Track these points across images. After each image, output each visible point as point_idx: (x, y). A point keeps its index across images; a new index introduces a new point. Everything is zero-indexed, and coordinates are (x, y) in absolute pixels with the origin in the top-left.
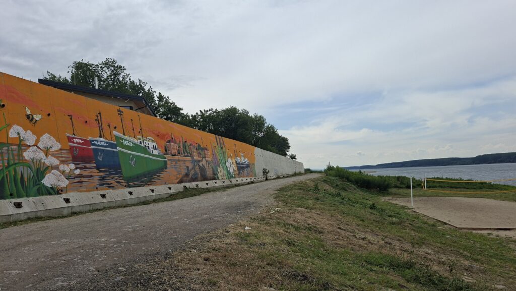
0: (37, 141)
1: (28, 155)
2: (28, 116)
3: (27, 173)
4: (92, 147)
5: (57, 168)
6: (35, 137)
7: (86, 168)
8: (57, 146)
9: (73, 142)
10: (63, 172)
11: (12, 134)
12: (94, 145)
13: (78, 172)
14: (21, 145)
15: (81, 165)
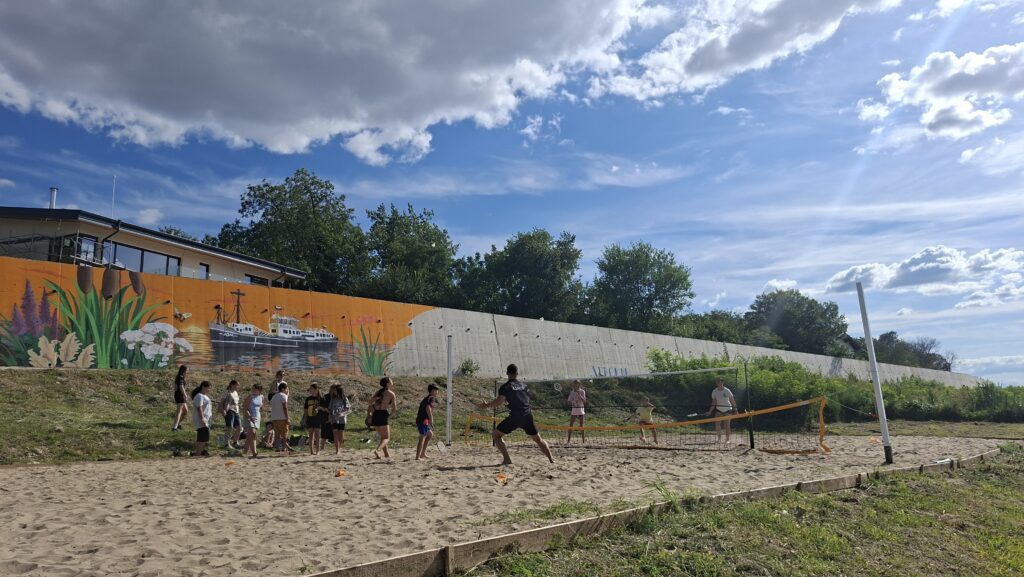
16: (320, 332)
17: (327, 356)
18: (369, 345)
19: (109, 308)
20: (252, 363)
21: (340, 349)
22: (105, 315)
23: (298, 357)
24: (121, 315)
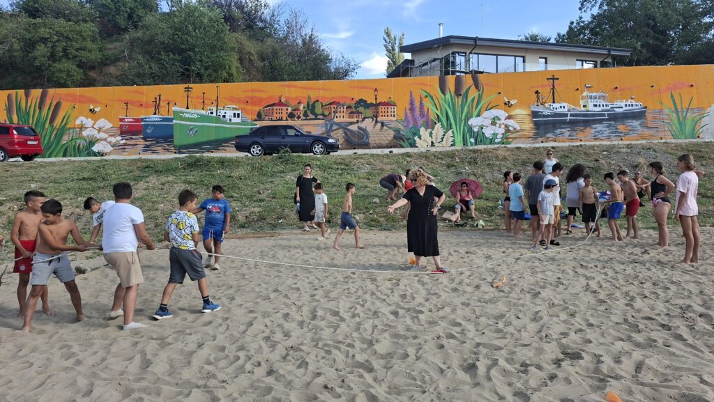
0: (94, 124)
1: (85, 133)
2: (91, 110)
3: (82, 143)
4: (143, 123)
5: (105, 140)
6: (93, 122)
7: (131, 138)
8: (108, 125)
9: (125, 122)
10: (110, 143)
11: (78, 122)
12: (145, 121)
13: (124, 142)
14: (82, 127)
15: (128, 137)
16: (629, 103)
17: (636, 123)
18: (679, 110)
19: (460, 103)
20: (567, 134)
21: (649, 116)
22: (458, 109)
23: (608, 127)
24: (469, 107)
